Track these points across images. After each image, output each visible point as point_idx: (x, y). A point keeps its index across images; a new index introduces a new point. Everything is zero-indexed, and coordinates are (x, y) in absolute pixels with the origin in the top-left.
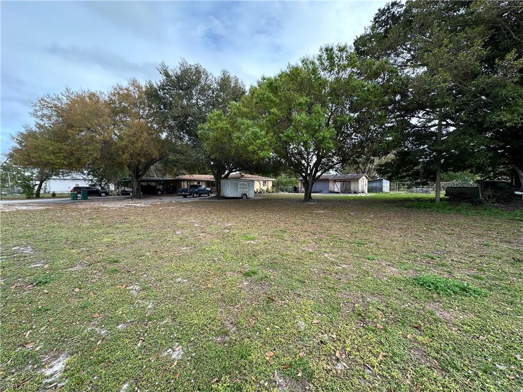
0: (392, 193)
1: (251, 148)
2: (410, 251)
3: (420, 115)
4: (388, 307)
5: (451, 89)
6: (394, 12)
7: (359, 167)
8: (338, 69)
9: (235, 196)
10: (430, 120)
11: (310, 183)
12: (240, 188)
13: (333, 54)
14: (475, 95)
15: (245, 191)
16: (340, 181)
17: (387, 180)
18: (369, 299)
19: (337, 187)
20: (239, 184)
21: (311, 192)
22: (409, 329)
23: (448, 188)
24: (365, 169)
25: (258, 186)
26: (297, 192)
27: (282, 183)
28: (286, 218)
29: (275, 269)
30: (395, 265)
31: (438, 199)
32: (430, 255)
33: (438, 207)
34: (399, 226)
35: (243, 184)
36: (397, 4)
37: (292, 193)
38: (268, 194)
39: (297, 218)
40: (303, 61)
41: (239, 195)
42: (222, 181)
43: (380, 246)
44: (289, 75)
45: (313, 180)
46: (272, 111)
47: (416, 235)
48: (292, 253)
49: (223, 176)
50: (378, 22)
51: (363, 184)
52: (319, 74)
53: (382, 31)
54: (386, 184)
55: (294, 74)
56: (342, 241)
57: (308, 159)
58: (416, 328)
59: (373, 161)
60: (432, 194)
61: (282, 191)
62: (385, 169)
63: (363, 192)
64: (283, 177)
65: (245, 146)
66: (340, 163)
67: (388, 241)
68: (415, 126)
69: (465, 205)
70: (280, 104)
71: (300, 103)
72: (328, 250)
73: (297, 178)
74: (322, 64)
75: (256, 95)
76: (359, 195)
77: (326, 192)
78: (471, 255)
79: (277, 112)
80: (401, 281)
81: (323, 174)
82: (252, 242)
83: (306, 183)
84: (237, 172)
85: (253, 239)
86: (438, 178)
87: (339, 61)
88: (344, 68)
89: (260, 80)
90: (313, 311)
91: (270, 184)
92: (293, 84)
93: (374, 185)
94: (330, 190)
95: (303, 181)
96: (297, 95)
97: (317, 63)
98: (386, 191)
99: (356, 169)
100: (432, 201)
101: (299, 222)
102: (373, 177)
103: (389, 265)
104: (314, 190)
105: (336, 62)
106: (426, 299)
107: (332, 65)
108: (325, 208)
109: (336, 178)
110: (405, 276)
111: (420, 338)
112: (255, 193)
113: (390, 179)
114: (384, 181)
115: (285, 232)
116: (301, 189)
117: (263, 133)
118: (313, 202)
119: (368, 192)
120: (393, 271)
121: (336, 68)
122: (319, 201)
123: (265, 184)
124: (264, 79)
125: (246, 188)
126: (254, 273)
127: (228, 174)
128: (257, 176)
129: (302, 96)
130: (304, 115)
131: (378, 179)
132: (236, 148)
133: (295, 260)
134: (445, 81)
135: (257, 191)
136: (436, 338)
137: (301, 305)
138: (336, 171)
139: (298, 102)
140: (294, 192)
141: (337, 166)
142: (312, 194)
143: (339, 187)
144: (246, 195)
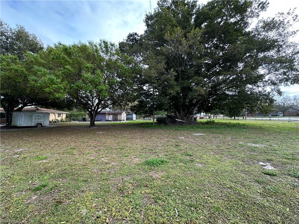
0: (137, 120)
1: (47, 90)
2: (144, 148)
3: (147, 86)
4: (134, 180)
5: (156, 77)
6: (136, 38)
7: (122, 107)
8: (110, 54)
9: (29, 125)
10: (150, 89)
11: (94, 115)
12: (35, 119)
13: (108, 46)
14: (163, 81)
15: (40, 121)
16: (112, 114)
17: (135, 114)
18: (125, 179)
19: (110, 118)
20: (34, 115)
21: (94, 121)
22: (143, 188)
23: (157, 118)
24: (125, 108)
25: (52, 117)
26: (85, 121)
27: (74, 115)
28: (76, 139)
29: (64, 178)
30: (137, 157)
31: (154, 123)
32: (151, 149)
33: (154, 127)
34: (139, 137)
35: (38, 116)
36: (137, 35)
37: (81, 121)
38: (62, 123)
39: (84, 138)
40: (90, 43)
41: (33, 124)
42: (14, 114)
43: (131, 148)
44: (80, 48)
45: (96, 113)
46: (66, 67)
47: (146, 140)
48: (79, 162)
49: (15, 109)
50: (129, 38)
51: (124, 116)
52: (100, 53)
53: (131, 43)
54: (134, 116)
55: (83, 49)
56: (112, 149)
57: (92, 100)
58: (146, 186)
59: (128, 105)
60: (152, 121)
61: (74, 120)
62: (134, 109)
63: (124, 120)
64: (75, 111)
65: (42, 88)
66: (111, 104)
67: (135, 145)
68: (145, 90)
69: (162, 125)
70: (73, 64)
71: (87, 67)
72: (104, 156)
73: (86, 112)
74: (101, 49)
75: (52, 53)
76: (122, 122)
77: (104, 120)
78: (164, 146)
79: (70, 68)
80: (139, 164)
81: (103, 110)
82: (45, 161)
83: (91, 115)
84: (33, 106)
85: (46, 158)
86: (154, 113)
87: (111, 50)
88: (113, 55)
89: (57, 44)
90: (92, 199)
91: (64, 116)
92: (83, 54)
93: (129, 116)
94: (106, 119)
95: (89, 114)
96: (85, 62)
97: (99, 47)
98: (134, 120)
99: (120, 108)
100: (152, 123)
101: (85, 140)
102: (129, 113)
103: (135, 158)
104: (97, 120)
105: (109, 50)
106: (150, 170)
107: (107, 51)
108: (103, 130)
109: (110, 113)
110: (141, 161)
111: (147, 191)
112: (50, 122)
113: (135, 113)
114: (133, 114)
115: (74, 149)
116: (88, 119)
117: (59, 80)
118: (96, 127)
119: (126, 120)
120: (137, 160)
121: (109, 53)
122: (99, 126)
123: (59, 116)
124: (60, 44)
125: (41, 119)
126: (44, 186)
127: (22, 107)
128: (52, 110)
129: (88, 63)
130: (89, 74)
131: (131, 113)
132: (33, 88)
133: (81, 167)
134: (154, 73)
135: (52, 121)
136: (153, 188)
137: (84, 197)
138: (110, 109)
139: (86, 66)
140: (83, 121)
141: (110, 106)
142: (95, 122)
143: (111, 118)
144: (41, 124)
